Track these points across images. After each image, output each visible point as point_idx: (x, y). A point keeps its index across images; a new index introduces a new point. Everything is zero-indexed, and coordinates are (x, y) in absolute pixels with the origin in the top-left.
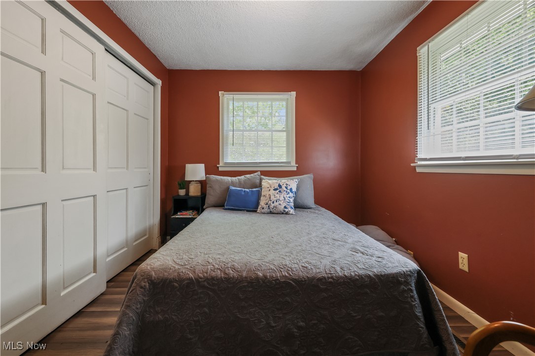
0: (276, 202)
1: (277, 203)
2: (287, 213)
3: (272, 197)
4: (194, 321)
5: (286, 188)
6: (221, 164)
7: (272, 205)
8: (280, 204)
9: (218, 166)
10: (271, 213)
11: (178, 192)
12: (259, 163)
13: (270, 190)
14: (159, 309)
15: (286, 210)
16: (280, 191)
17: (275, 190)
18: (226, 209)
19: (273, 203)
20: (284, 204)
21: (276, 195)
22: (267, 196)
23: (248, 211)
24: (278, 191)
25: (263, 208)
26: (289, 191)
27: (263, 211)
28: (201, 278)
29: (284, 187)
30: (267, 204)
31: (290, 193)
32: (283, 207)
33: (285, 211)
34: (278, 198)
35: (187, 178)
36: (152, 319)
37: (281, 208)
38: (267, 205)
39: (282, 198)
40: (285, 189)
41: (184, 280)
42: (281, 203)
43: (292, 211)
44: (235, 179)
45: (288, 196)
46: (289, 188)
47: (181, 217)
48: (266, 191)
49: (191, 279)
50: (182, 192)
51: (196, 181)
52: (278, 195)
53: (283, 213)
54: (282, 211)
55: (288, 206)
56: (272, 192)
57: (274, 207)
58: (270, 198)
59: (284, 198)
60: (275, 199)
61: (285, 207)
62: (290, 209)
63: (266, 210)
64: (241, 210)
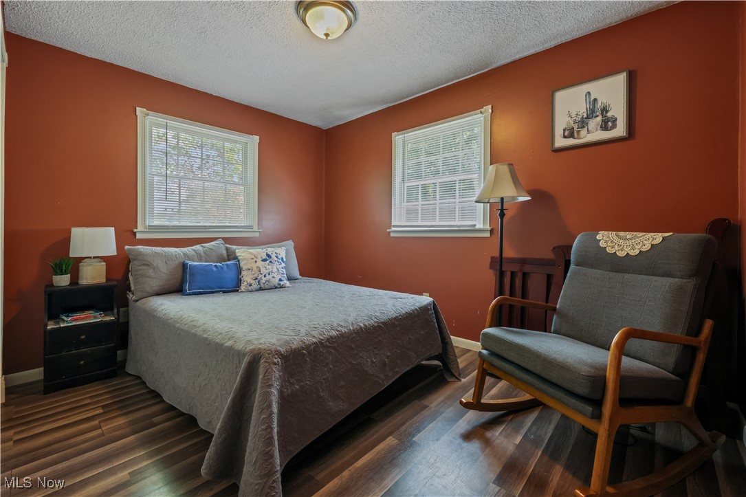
0: (269, 274)
1: (270, 277)
2: (282, 287)
3: (263, 270)
4: (324, 379)
5: (277, 257)
6: (140, 228)
7: (264, 279)
8: (273, 277)
9: (135, 230)
10: (261, 289)
11: (51, 280)
12: (210, 226)
13: (256, 262)
14: (293, 380)
15: (282, 283)
16: (271, 262)
17: (264, 260)
18: (189, 294)
19: (265, 276)
20: (279, 277)
21: (268, 267)
22: (255, 268)
23: (224, 292)
24: (268, 262)
25: (251, 285)
26: (280, 261)
27: (250, 288)
28: (323, 340)
29: (273, 256)
30: (256, 279)
31: (282, 263)
32: (277, 280)
33: (280, 284)
34: (271, 269)
35: (74, 253)
36: (290, 392)
37: (276, 281)
38: (257, 281)
39: (275, 270)
40: (276, 259)
41: (310, 346)
42: (275, 275)
43: (288, 284)
44: (188, 250)
45: (281, 266)
46: (280, 257)
47: (74, 323)
48: (250, 263)
49: (315, 343)
50: (63, 281)
51: (94, 258)
52: (270, 267)
53: (276, 288)
54: (277, 285)
55: (283, 279)
56: (260, 264)
57: (266, 281)
58: (260, 271)
59: (277, 269)
60: (267, 271)
61: (280, 280)
62: (285, 281)
63: (255, 286)
64: (213, 292)
